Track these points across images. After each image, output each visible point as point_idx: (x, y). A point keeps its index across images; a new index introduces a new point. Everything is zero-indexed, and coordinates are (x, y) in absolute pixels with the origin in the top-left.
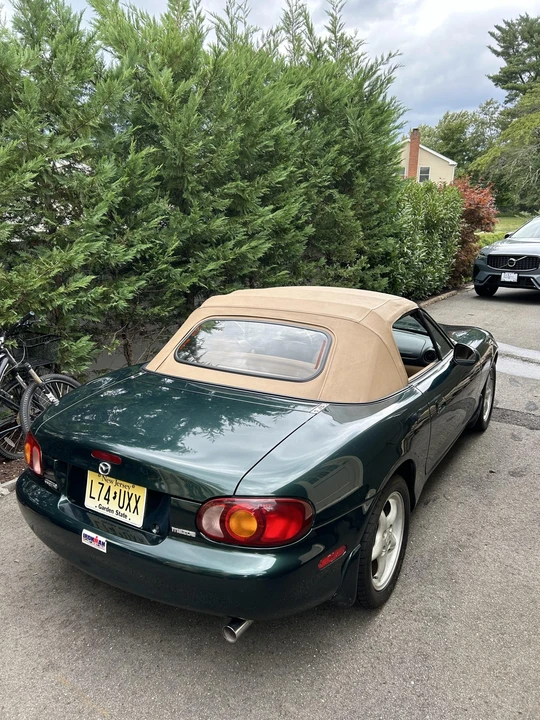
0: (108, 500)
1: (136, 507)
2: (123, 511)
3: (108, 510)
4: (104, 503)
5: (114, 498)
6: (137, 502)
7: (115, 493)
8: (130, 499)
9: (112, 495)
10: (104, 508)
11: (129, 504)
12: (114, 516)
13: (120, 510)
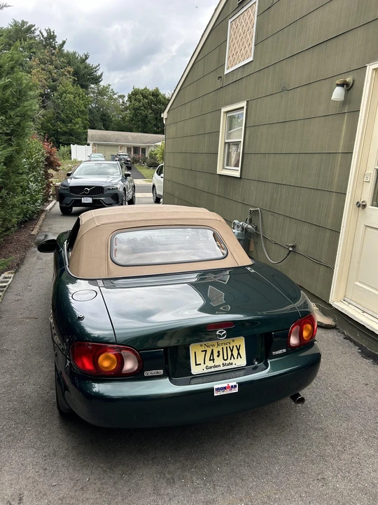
0: (213, 360)
1: (239, 353)
2: (227, 362)
3: (215, 366)
4: (211, 364)
5: (218, 356)
6: (238, 350)
7: (219, 352)
8: (232, 351)
9: (216, 354)
10: (211, 367)
11: (232, 355)
12: (222, 368)
13: (225, 362)
